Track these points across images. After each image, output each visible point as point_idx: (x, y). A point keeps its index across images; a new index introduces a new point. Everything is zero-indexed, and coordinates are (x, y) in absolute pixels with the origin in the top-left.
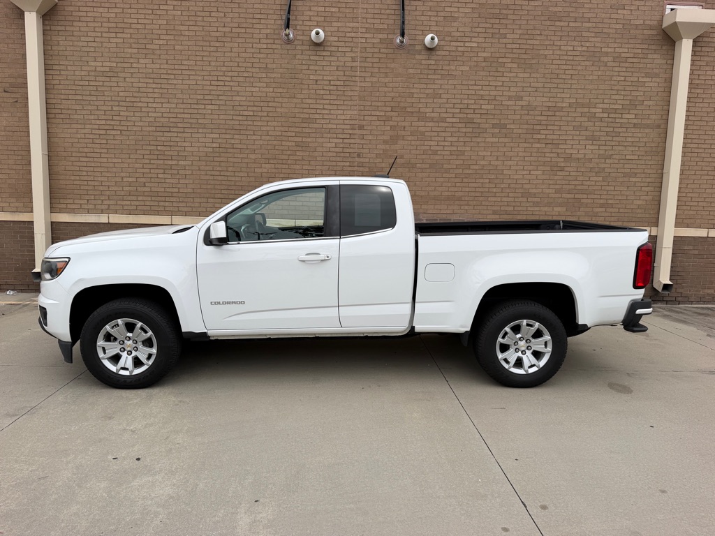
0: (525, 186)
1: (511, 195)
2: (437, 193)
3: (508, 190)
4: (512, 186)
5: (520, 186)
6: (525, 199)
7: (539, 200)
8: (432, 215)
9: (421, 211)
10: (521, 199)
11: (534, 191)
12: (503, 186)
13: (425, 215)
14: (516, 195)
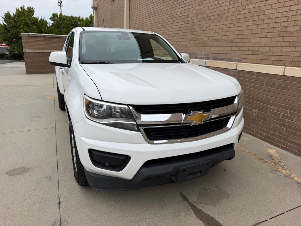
0: (284, 25)
1: (269, 35)
2: (219, 38)
3: (267, 31)
4: (271, 25)
5: (278, 25)
6: (281, 39)
7: (295, 39)
8: (215, 55)
9: (210, 52)
10: (277, 39)
11: (292, 29)
12: (263, 26)
13: (212, 55)
14: (273, 35)
